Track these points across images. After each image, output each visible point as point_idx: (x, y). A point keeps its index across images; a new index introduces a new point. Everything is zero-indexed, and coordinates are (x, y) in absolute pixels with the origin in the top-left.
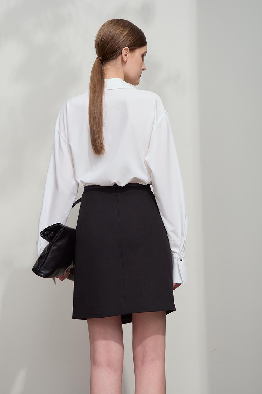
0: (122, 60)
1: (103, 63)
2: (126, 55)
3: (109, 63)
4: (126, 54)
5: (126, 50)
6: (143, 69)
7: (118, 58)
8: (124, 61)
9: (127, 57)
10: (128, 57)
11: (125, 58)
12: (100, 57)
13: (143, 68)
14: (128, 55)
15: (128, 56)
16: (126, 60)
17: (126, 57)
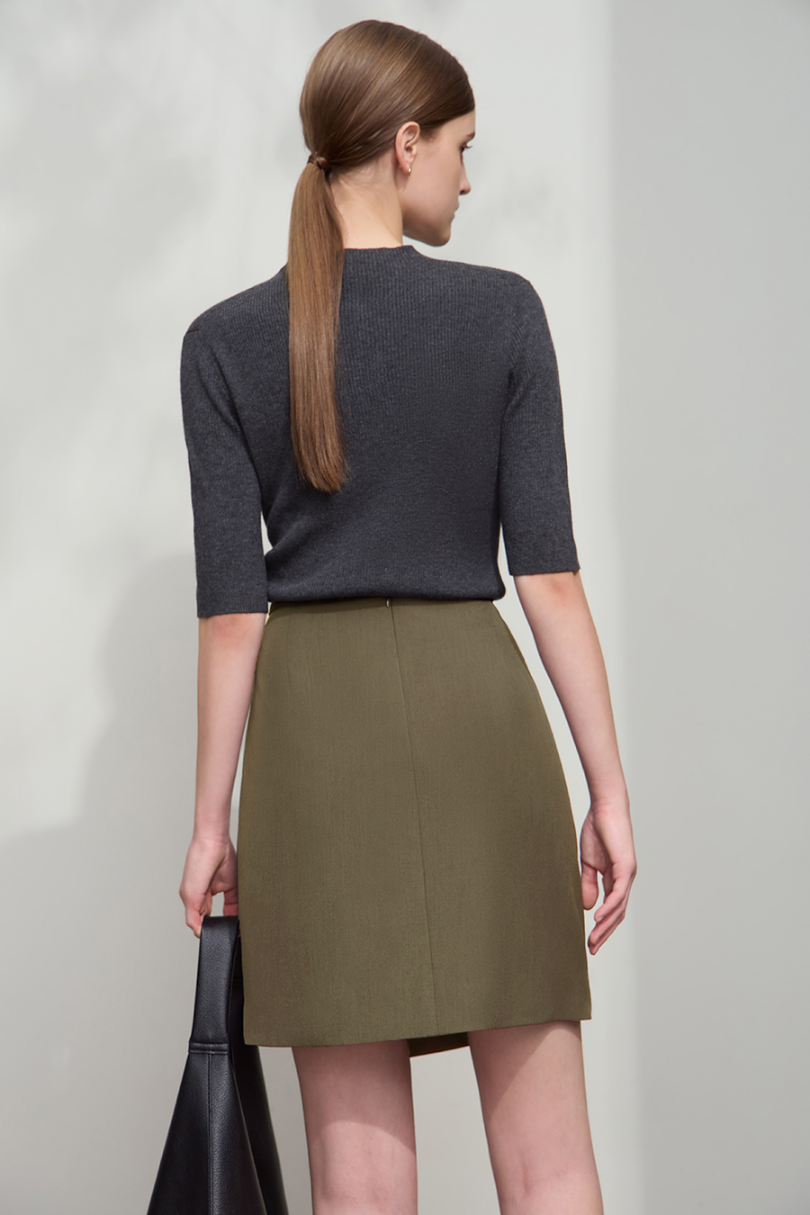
0: (397, 163)
1: (331, 176)
2: (409, 149)
3: (350, 174)
4: (409, 144)
5: (410, 133)
6: (463, 192)
7: (381, 161)
8: (402, 169)
9: (411, 156)
10: (415, 156)
11: (406, 158)
12: (321, 156)
13: (462, 187)
14: (415, 148)
15: (414, 151)
16: (408, 166)
17: (409, 154)
